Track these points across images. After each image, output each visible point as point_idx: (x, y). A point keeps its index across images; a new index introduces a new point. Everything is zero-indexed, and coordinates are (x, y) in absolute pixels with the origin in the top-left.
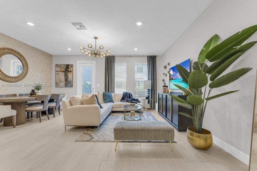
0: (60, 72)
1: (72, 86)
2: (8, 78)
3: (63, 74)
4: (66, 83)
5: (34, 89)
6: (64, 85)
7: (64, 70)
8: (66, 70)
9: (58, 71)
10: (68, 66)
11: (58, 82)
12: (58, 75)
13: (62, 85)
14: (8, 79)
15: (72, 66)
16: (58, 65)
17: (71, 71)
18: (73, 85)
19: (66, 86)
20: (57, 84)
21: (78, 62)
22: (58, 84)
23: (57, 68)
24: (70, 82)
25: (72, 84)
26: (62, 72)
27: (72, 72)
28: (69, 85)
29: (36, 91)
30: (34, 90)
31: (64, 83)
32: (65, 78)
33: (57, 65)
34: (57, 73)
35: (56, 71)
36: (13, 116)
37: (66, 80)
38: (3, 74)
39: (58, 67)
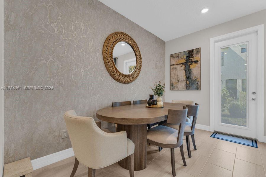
0: (177, 66)
1: (198, 88)
2: (122, 77)
3: (183, 67)
4: (188, 83)
5: (152, 93)
6: (185, 87)
7: (184, 61)
8: (187, 60)
9: (174, 65)
10: (190, 53)
11: (174, 81)
12: (174, 70)
13: (181, 86)
14: (122, 79)
15: (198, 51)
16: (174, 56)
17: (197, 61)
18: (200, 86)
19: (188, 87)
20: (172, 86)
21: (212, 40)
22: (174, 86)
23: (172, 59)
24: (196, 80)
25: (199, 84)
26: (181, 65)
27: (199, 62)
28: (194, 86)
29: (155, 97)
30: (153, 95)
31: (184, 84)
32: (186, 74)
33: (172, 56)
34: (173, 68)
35: (171, 65)
36: (130, 155)
37: (188, 78)
38: (117, 70)
39: (174, 58)
